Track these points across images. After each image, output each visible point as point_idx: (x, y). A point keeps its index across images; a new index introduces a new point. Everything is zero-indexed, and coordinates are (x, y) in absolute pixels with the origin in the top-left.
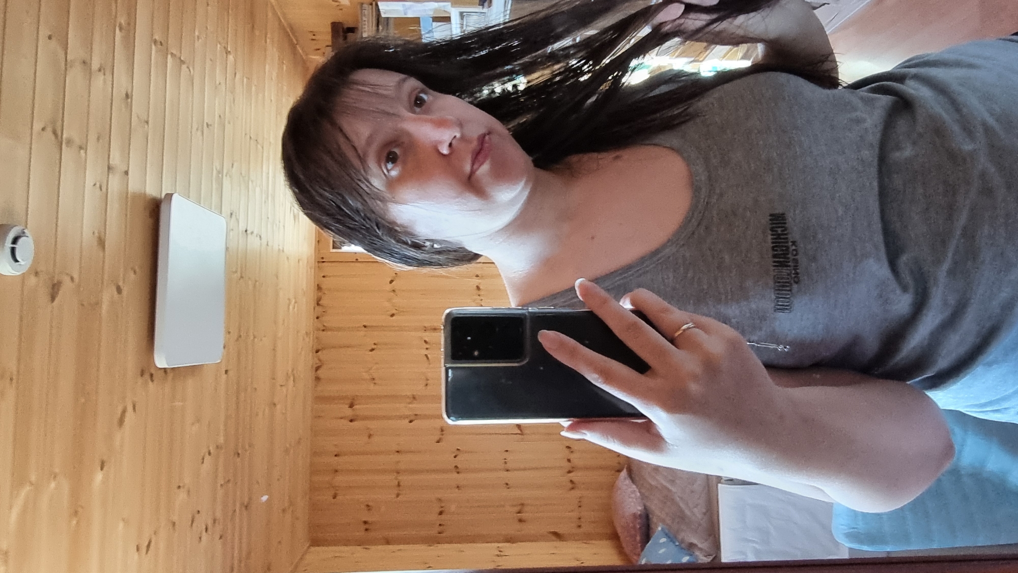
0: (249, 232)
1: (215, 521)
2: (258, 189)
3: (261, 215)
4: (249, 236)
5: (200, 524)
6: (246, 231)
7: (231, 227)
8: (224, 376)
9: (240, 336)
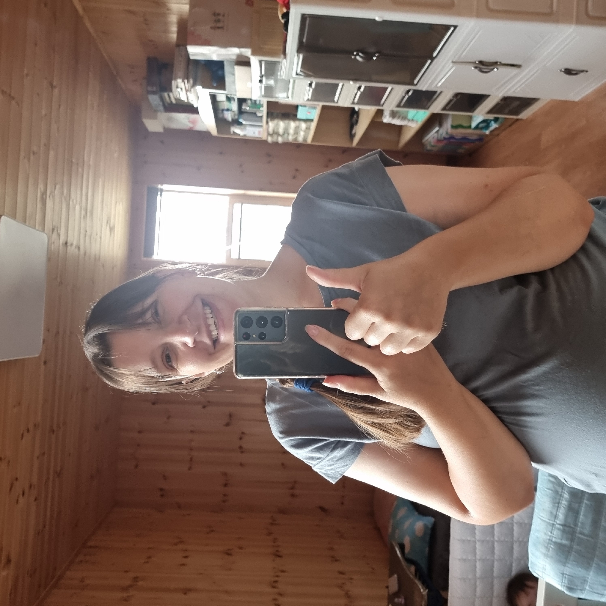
0: (68, 244)
1: (31, 486)
2: (77, 207)
3: (80, 229)
4: (69, 248)
5: (18, 489)
6: (66, 243)
7: (53, 240)
8: (43, 367)
9: (58, 333)
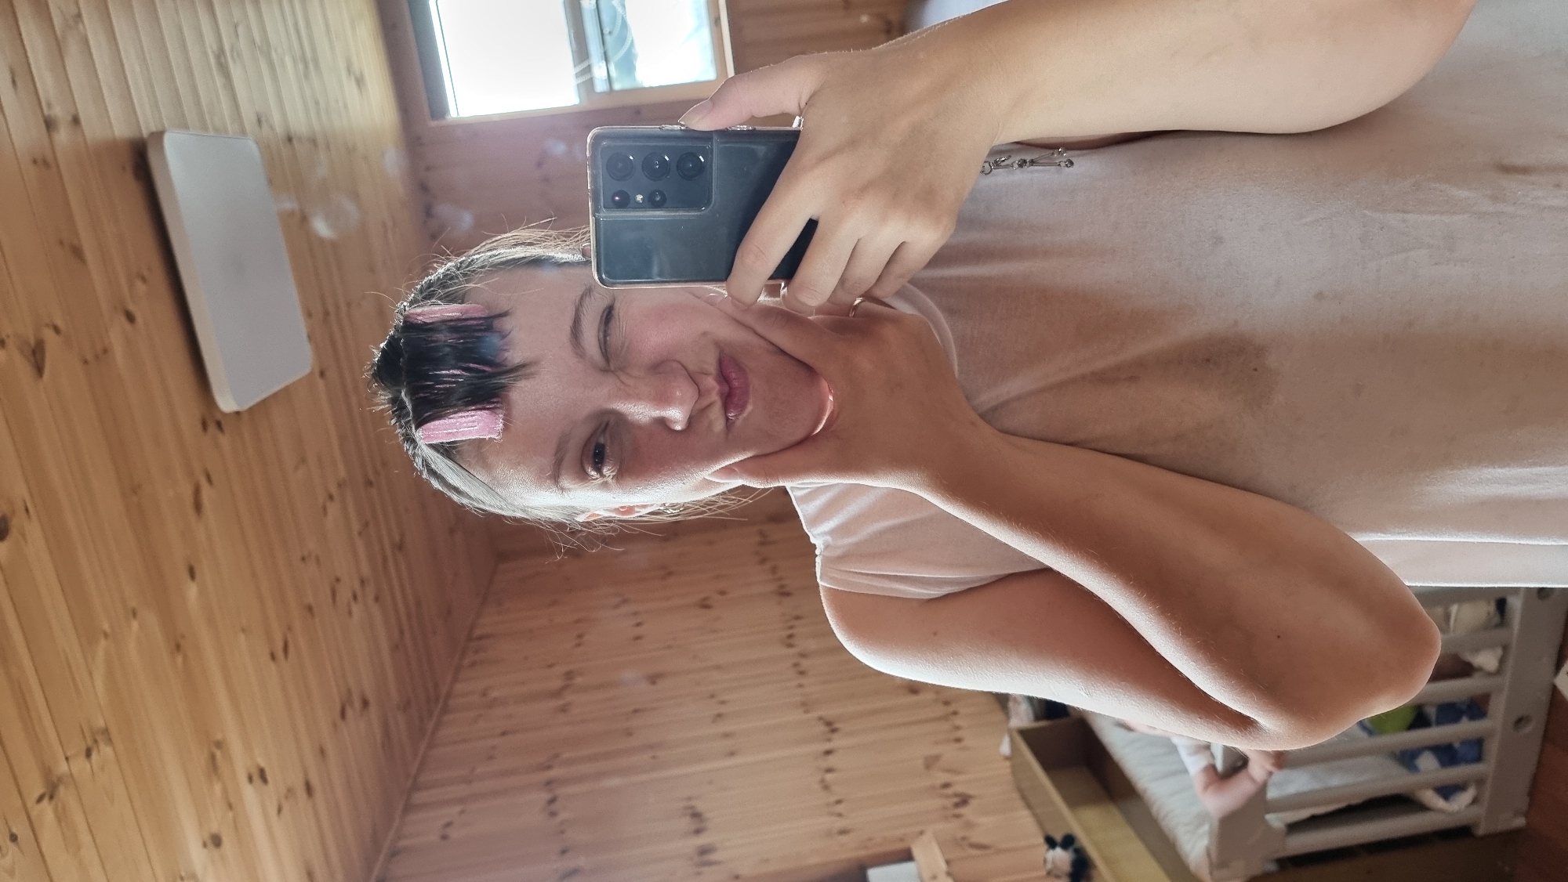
0: (294, 140)
1: (363, 582)
5: (344, 594)
6: (289, 139)
7: (265, 140)
8: (320, 383)
9: (326, 314)
